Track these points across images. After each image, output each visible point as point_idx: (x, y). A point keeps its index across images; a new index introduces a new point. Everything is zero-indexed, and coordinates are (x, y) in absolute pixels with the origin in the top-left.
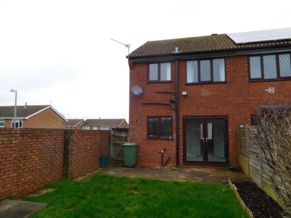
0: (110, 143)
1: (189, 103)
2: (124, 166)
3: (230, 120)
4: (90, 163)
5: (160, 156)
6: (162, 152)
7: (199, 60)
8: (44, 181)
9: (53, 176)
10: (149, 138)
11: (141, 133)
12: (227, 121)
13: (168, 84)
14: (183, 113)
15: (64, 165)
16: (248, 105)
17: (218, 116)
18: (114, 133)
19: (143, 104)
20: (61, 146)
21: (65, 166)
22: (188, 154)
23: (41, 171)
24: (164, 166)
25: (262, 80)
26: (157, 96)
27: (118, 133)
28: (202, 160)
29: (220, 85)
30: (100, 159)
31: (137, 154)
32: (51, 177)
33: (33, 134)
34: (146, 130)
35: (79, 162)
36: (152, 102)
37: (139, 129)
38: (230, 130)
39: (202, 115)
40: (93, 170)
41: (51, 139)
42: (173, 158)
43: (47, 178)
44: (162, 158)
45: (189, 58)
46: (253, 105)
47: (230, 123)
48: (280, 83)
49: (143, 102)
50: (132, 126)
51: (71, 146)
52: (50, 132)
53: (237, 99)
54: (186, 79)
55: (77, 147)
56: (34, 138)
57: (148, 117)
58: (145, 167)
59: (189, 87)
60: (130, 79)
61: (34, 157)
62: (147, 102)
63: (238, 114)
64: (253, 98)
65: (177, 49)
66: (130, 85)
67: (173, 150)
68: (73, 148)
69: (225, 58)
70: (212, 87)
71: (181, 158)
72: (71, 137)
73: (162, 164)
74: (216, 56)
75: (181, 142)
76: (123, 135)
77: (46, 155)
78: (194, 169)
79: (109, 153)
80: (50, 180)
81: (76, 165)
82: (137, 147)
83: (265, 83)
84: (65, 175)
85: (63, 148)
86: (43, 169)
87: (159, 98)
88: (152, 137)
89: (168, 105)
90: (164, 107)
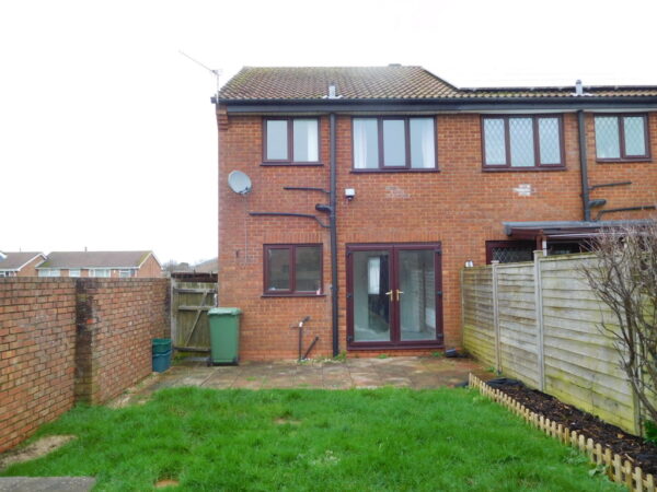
0: (168, 310)
1: (359, 215)
2: (211, 364)
3: (445, 251)
4: (135, 361)
5: (295, 334)
6: (301, 324)
7: (381, 118)
8: (34, 418)
9: (53, 401)
10: (267, 295)
11: (249, 283)
12: (439, 255)
13: (313, 169)
14: (345, 238)
15: (76, 371)
16: (481, 220)
17: (421, 243)
18: (179, 286)
19: (253, 215)
20: (70, 322)
21: (81, 374)
22: (357, 328)
23: (27, 390)
24: (306, 356)
25: (506, 169)
26: (288, 196)
27: (191, 284)
28: (388, 340)
29: (426, 176)
30: (154, 350)
31: (240, 334)
32: (49, 403)
33: (7, 291)
34: (261, 276)
35: (112, 360)
36: (275, 211)
37: (243, 274)
38: (444, 272)
39: (389, 241)
40: (140, 377)
41: (46, 306)
42: (326, 339)
43: (40, 407)
44: (300, 341)
45: (360, 113)
46: (490, 220)
47: (445, 258)
48: (540, 175)
49: (252, 211)
50: (225, 268)
51: (94, 321)
52: (44, 286)
53: (459, 206)
54: (352, 160)
55: (107, 323)
56: (8, 302)
57: (265, 245)
58: (260, 363)
59: (358, 178)
60: (220, 153)
61: (9, 354)
62: (263, 211)
63: (461, 240)
64: (491, 206)
65: (332, 89)
66: (220, 168)
67: (326, 321)
68: (100, 325)
69: (434, 117)
70: (409, 178)
71: (343, 337)
72: (96, 297)
73: (300, 353)
74: (418, 113)
75: (342, 303)
76: (203, 288)
77: (37, 347)
78: (372, 360)
79: (167, 333)
80: (46, 412)
81: (107, 368)
82: (240, 316)
83: (514, 175)
84: (81, 396)
85: (74, 327)
86: (31, 384)
87: (291, 203)
88: (274, 293)
89: (313, 218)
90: (303, 222)
